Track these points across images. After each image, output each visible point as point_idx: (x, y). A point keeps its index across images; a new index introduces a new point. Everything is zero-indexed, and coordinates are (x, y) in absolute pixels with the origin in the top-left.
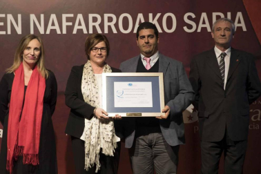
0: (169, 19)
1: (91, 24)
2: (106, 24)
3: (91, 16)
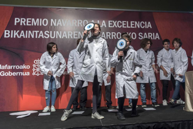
0: (134, 35)
1: (107, 36)
2: (112, 36)
3: (107, 33)
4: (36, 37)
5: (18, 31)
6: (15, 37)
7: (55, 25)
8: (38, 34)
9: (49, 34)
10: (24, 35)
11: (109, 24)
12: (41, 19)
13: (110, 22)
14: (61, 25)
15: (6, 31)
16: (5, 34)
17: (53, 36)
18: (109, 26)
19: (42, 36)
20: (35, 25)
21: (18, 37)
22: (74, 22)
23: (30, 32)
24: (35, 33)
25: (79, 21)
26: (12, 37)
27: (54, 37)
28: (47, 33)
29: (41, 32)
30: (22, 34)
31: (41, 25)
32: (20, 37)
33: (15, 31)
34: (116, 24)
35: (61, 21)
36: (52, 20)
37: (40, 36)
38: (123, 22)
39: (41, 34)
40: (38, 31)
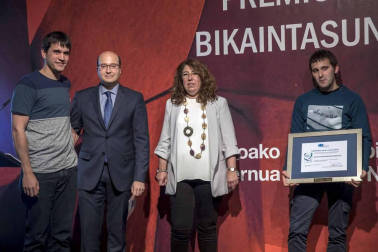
4: (294, 47)
5: (235, 31)
6: (226, 52)
8: (300, 33)
9: (338, 31)
10: (252, 44)
15: (199, 34)
16: (199, 43)
17: (351, 38)
19: (314, 40)
20: (288, 1)
21: (237, 51)
23: (271, 30)
24: (288, 32)
26: (217, 53)
27: (357, 41)
28: (329, 28)
29: (310, 26)
30: (248, 41)
31: (307, 0)
32: (242, 51)
33: (225, 32)
37: (305, 40)
39: (310, 36)
40: (300, 26)
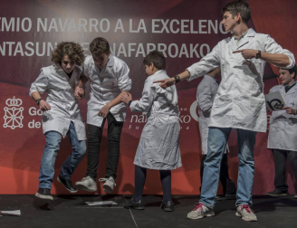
1: (148, 50)
3: (148, 45)
4: (10, 54)
7: (45, 29)
8: (14, 47)
9: (34, 48)
11: (154, 26)
12: (18, 19)
13: (156, 23)
14: (57, 30)
17: (41, 52)
18: (153, 31)
19: (21, 51)
20: (8, 29)
22: (83, 22)
24: (7, 46)
25: (91, 20)
27: (43, 54)
28: (30, 46)
29: (19, 44)
31: (18, 30)
34: (168, 26)
35: (57, 21)
36: (39, 20)
37: (16, 51)
38: (183, 21)
39: (19, 49)
40: (14, 43)
